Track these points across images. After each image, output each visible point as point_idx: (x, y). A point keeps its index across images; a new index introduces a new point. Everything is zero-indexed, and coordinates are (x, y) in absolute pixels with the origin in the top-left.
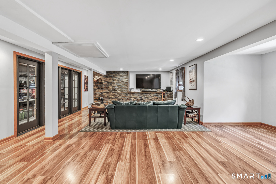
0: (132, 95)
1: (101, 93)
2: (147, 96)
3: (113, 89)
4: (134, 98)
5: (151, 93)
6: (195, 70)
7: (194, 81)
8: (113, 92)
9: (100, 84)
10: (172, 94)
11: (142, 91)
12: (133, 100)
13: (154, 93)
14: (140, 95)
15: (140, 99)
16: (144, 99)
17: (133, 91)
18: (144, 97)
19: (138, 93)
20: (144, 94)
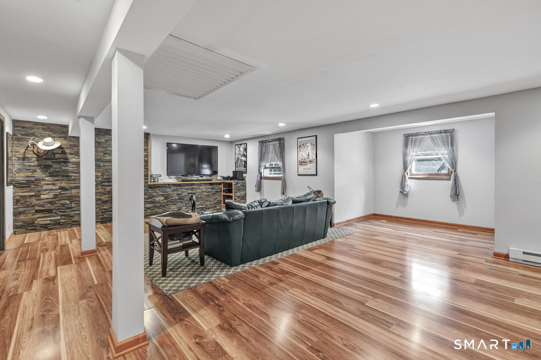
0: (159, 191)
1: (62, 188)
2: (194, 192)
3: (105, 177)
4: (163, 198)
5: (200, 185)
6: (315, 144)
7: (310, 162)
8: (104, 184)
9: (59, 162)
10: (245, 183)
11: (183, 181)
12: (162, 202)
13: (207, 183)
14: (177, 190)
15: (177, 197)
16: (186, 197)
17: (160, 182)
18: (186, 193)
19: (174, 185)
20: (186, 187)
